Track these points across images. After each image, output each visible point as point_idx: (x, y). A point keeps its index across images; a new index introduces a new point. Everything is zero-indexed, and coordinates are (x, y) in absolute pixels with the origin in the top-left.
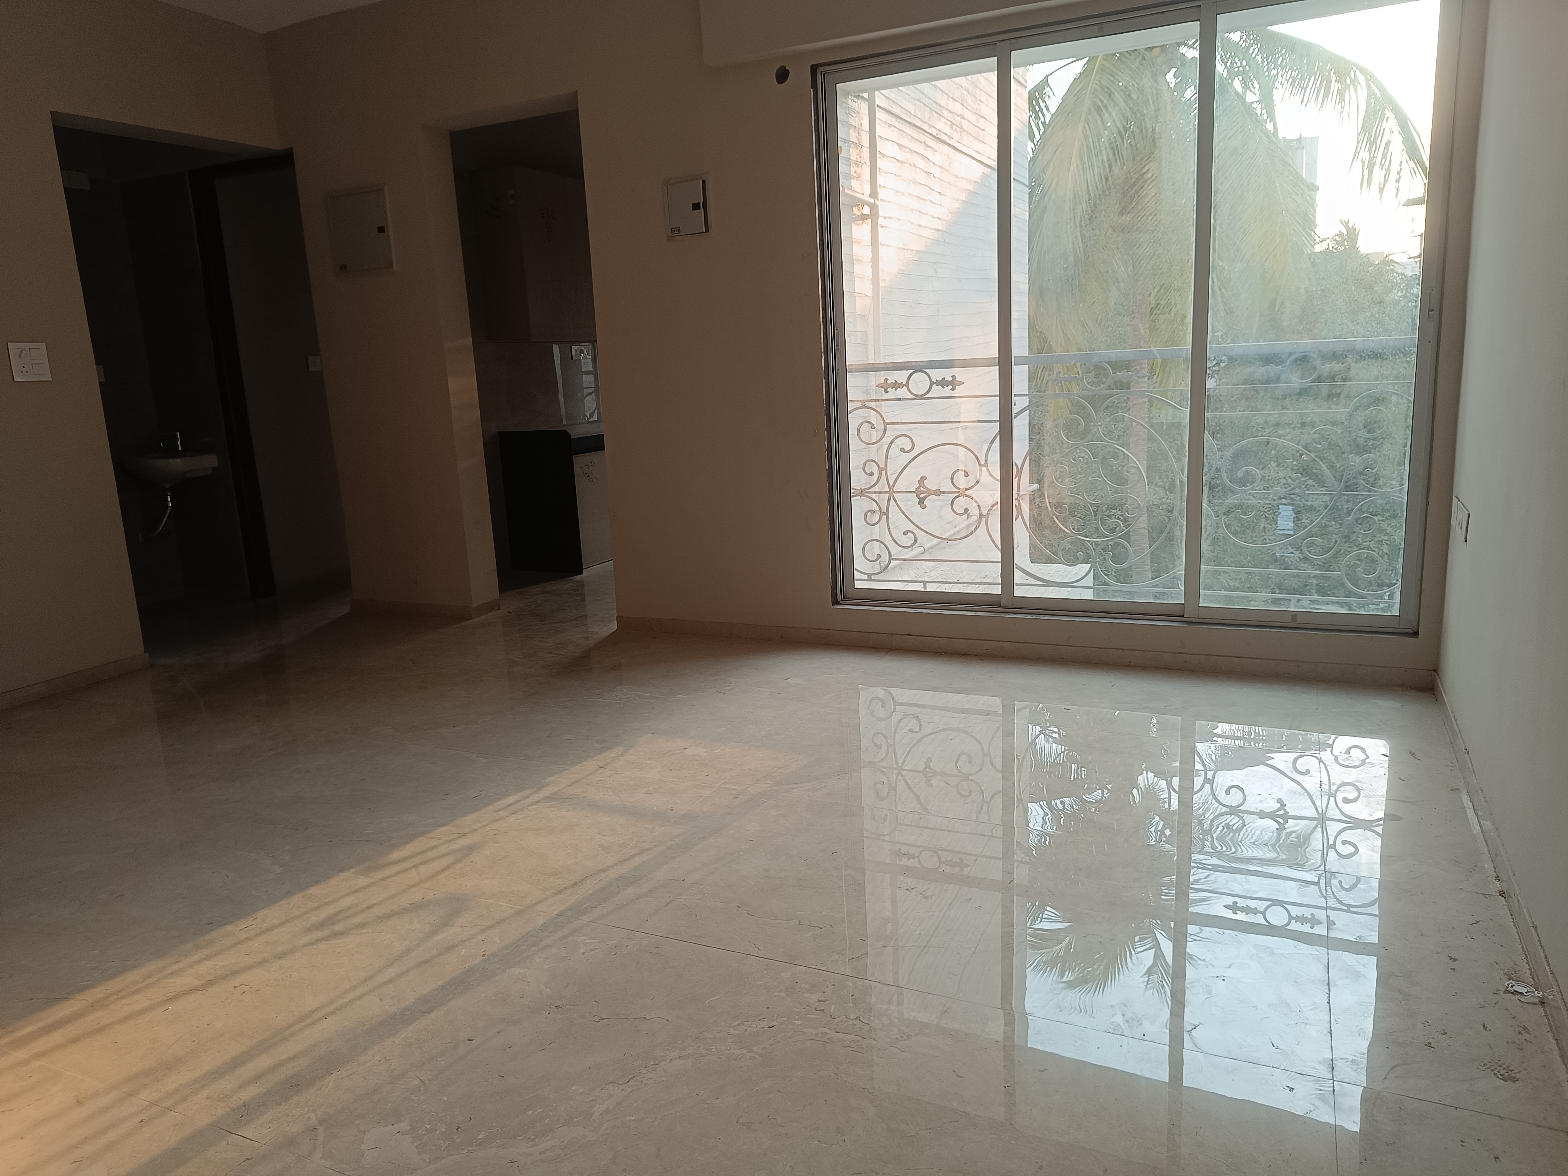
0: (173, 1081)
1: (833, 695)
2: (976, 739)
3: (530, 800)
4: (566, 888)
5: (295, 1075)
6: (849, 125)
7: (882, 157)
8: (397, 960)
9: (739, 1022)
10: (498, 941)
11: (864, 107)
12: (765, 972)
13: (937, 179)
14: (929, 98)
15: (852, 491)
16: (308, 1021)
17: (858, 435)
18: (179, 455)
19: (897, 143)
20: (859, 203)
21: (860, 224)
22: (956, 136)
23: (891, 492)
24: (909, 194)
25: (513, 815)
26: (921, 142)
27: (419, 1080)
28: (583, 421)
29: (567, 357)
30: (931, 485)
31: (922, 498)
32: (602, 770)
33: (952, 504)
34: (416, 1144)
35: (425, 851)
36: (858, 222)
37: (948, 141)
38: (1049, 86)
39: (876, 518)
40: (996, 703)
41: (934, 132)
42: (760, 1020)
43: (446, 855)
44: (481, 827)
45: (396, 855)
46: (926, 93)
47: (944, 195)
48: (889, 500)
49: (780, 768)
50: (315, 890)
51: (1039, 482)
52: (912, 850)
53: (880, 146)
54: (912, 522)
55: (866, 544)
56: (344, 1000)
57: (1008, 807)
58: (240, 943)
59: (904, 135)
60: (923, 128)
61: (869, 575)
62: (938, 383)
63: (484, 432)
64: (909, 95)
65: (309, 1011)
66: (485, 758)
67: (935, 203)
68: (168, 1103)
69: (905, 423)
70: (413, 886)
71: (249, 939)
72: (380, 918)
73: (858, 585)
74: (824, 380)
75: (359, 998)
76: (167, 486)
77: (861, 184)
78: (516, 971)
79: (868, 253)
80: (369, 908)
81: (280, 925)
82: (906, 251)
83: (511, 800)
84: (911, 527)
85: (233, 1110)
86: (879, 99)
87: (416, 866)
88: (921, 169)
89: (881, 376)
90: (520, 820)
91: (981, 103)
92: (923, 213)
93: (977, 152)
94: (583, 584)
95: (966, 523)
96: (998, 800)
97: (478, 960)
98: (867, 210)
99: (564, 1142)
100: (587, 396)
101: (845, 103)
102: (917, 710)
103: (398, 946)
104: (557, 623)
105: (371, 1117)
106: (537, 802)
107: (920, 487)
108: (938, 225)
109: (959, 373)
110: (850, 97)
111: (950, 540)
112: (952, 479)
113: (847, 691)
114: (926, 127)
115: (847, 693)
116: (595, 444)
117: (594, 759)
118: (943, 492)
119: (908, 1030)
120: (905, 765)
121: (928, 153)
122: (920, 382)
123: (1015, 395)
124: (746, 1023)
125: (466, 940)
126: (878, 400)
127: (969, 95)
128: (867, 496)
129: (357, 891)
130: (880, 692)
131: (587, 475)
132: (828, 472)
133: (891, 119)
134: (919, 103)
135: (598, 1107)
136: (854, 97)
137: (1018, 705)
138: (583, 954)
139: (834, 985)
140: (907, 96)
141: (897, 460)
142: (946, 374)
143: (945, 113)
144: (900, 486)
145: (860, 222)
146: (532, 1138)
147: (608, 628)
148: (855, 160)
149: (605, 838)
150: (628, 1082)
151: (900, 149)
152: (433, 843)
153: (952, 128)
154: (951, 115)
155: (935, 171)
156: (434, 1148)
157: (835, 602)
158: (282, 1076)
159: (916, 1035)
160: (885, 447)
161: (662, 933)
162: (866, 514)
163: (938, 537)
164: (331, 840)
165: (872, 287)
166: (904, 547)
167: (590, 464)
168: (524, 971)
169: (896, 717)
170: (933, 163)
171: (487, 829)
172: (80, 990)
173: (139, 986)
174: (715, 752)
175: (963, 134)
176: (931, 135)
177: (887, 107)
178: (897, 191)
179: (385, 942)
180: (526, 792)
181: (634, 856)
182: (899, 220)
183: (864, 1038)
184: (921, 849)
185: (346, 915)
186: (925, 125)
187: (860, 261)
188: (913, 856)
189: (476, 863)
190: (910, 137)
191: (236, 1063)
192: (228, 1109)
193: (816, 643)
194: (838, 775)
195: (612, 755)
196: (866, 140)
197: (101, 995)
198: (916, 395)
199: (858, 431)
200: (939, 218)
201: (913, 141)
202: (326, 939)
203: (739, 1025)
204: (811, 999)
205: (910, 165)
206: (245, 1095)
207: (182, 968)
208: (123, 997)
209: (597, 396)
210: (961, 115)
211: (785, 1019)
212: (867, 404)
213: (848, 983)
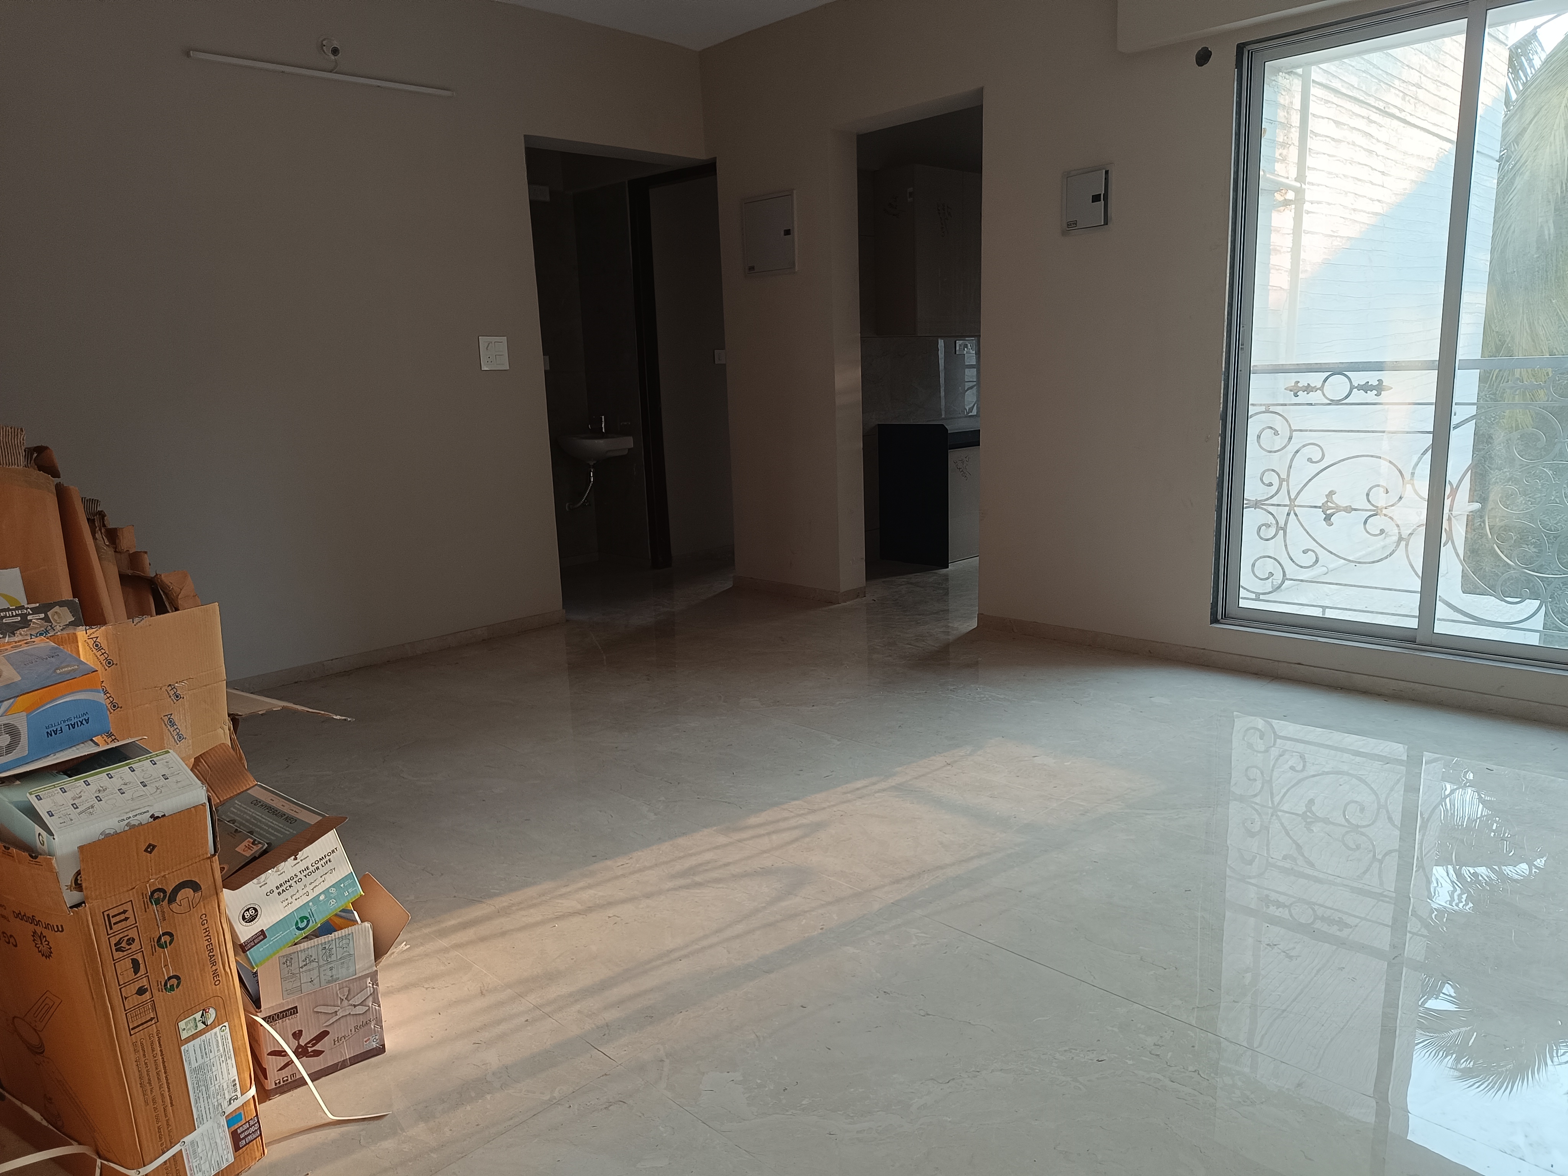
0: (555, 991)
1: (1203, 720)
2: (1372, 789)
3: (877, 787)
4: (903, 879)
5: (650, 1007)
6: (1277, 104)
7: (1314, 137)
8: (745, 918)
9: (1067, 1048)
10: (836, 918)
11: (1296, 84)
12: (1099, 1003)
13: (1380, 158)
14: (1379, 68)
15: (1245, 502)
16: (666, 960)
17: (1258, 442)
18: (602, 436)
19: (1333, 120)
20: (1281, 187)
21: (1282, 211)
22: (1409, 108)
23: (1292, 506)
24: (1344, 175)
25: (860, 800)
26: (1363, 117)
27: (754, 1035)
28: (962, 415)
29: (951, 352)
30: (1340, 500)
31: (1329, 514)
32: (949, 767)
33: (1365, 522)
34: (747, 1095)
35: (778, 821)
36: (1279, 209)
37: (1398, 114)
38: (1538, 41)
39: (1272, 531)
40: (1398, 750)
41: (1381, 105)
42: (1088, 1051)
43: (795, 828)
44: (829, 807)
45: (753, 820)
46: (1375, 63)
47: (1388, 175)
48: (1288, 514)
49: (1135, 790)
50: (681, 841)
51: (1483, 500)
52: (1282, 899)
53: (1313, 125)
54: (1314, 540)
55: (1256, 561)
56: (697, 947)
57: (1404, 871)
58: (617, 878)
59: (1343, 110)
60: (1368, 101)
61: (1258, 594)
62: (1360, 388)
63: (864, 424)
64: (1353, 67)
65: (668, 951)
66: (838, 740)
67: (1376, 185)
68: (547, 1009)
69: (1315, 431)
70: (764, 852)
71: (623, 876)
72: (735, 877)
73: (1243, 604)
74: (1223, 382)
75: (711, 946)
76: (592, 463)
77: (1286, 167)
78: (850, 950)
79: (1288, 242)
80: (726, 865)
81: (651, 868)
82: (1334, 238)
83: (859, 784)
84: (1313, 545)
85: (598, 1028)
86: (1316, 74)
87: (769, 834)
88: (1362, 147)
89: (1291, 379)
90: (866, 806)
91: (1445, 68)
92: (1359, 195)
93: (1434, 124)
94: (948, 579)
95: (1382, 543)
96: (1392, 862)
97: (816, 932)
98: (1291, 195)
99: (880, 1126)
100: (968, 390)
101: (1274, 80)
102: (1300, 747)
103: (747, 905)
104: (919, 615)
105: (710, 1060)
106: (884, 790)
107: (1327, 502)
108: (1378, 208)
109: (1387, 377)
110: (1281, 73)
111: (1360, 563)
112: (1368, 495)
113: (1219, 718)
114: (1371, 101)
115: (1220, 720)
116: (971, 439)
117: (942, 755)
118: (1355, 510)
119: (1252, 1096)
120: (1280, 805)
121: (1372, 129)
122: (1338, 386)
123: (1456, 404)
124: (1073, 1051)
125: (808, 911)
126: (1285, 405)
127: (1429, 61)
128: (1263, 509)
129: (717, 848)
130: (1260, 723)
131: (961, 470)
132: (1219, 481)
133: (1329, 94)
134: (1364, 75)
135: (916, 1100)
136: (1286, 73)
137: (1427, 756)
138: (915, 946)
139: (1173, 1031)
140: (1351, 68)
141: (1302, 471)
142: (1372, 378)
143: (1397, 83)
144: (1304, 498)
145: (1282, 208)
146: (852, 1115)
147: (968, 624)
148: (1282, 141)
149: (946, 836)
150: (948, 1082)
151: (1337, 127)
152: (786, 814)
153: (1404, 99)
154: (1404, 85)
155: (1380, 149)
156: (762, 1103)
157: (1214, 620)
158: (640, 1006)
159: (1262, 1103)
160: (1290, 456)
161: (994, 941)
162: (1259, 529)
163: (1345, 559)
164: (698, 797)
165: (1289, 279)
166: (1301, 567)
167: (965, 459)
168: (858, 951)
169: (1274, 752)
170: (1377, 140)
171: (835, 809)
172: (491, 896)
173: (535, 901)
174: (1066, 764)
175: (1418, 106)
176: (1377, 109)
177: (1324, 82)
178: (1330, 173)
179: (737, 900)
180: (874, 779)
181: (972, 858)
182: (1329, 204)
183: (1201, 1094)
184: (1294, 900)
185: (706, 868)
186: (1371, 98)
187: (1278, 250)
188: (1284, 906)
189: (822, 840)
190: (1351, 113)
191: (604, 986)
192: (594, 1026)
193: (1188, 662)
194: (1200, 807)
195: (960, 754)
196: (1296, 119)
197: (505, 904)
198: (1331, 400)
199: (1259, 437)
200: (1379, 201)
201: (1354, 117)
202: (687, 887)
203: (1065, 1051)
204: (1146, 1041)
205: (1348, 143)
206: (611, 1015)
207: (570, 892)
208: (522, 909)
209: (978, 391)
210: (1418, 84)
211: (1116, 1055)
212: (1272, 409)
213: (1189, 1032)
